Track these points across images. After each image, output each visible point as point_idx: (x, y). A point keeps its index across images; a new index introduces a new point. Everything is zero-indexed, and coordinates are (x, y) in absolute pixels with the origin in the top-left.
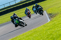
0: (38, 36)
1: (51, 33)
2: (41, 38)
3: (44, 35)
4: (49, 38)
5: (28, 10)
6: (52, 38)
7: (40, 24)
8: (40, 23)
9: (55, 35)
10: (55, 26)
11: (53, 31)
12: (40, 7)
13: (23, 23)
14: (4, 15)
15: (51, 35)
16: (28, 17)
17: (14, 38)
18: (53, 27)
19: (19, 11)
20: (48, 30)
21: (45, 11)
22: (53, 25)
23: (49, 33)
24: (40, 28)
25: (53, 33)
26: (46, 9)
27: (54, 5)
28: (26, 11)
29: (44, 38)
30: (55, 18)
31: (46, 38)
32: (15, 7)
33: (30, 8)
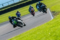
0: (42, 34)
1: (54, 31)
2: (45, 36)
3: (47, 33)
4: (53, 36)
5: (32, 8)
6: (55, 36)
7: (43, 22)
8: (43, 20)
9: (58, 32)
10: (58, 24)
11: (56, 29)
12: (43, 5)
13: (22, 24)
14: (8, 13)
15: (55, 33)
16: (32, 14)
17: (18, 36)
18: (57, 25)
19: (23, 9)
20: (52, 27)
21: (48, 9)
22: (56, 22)
23: (52, 31)
24: (43, 26)
25: (56, 31)
26: (49, 7)
27: (57, 3)
28: (30, 9)
29: (48, 35)
30: (58, 16)
31: (49, 35)
32: (19, 4)
33: (34, 5)
